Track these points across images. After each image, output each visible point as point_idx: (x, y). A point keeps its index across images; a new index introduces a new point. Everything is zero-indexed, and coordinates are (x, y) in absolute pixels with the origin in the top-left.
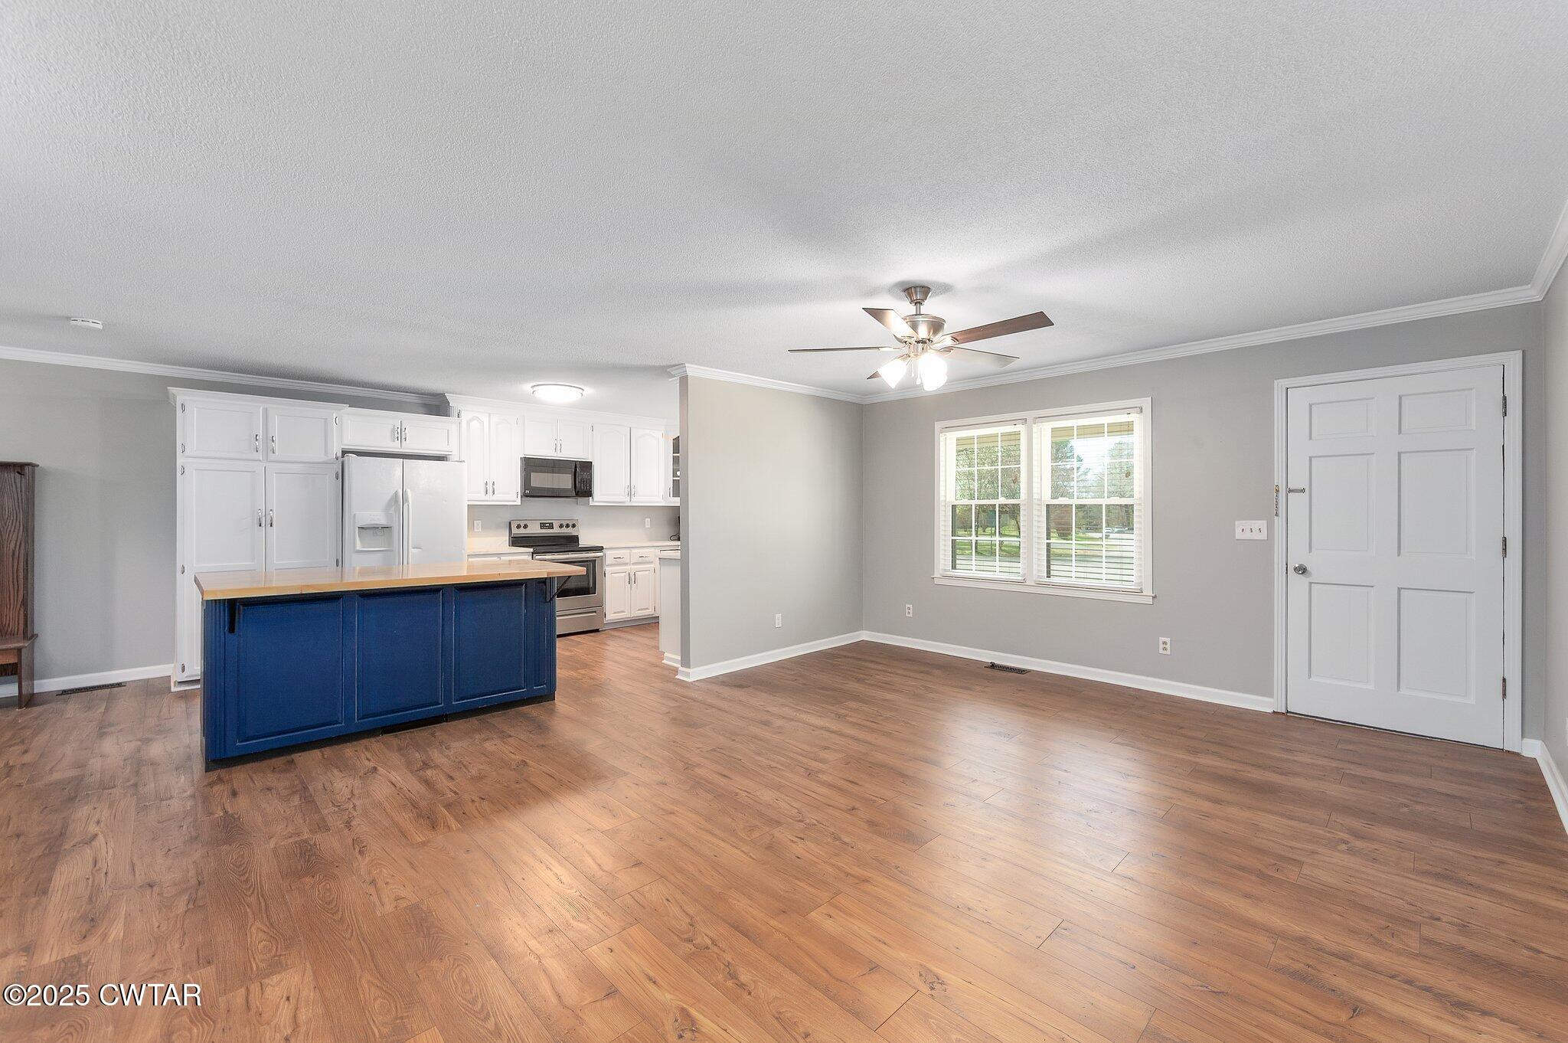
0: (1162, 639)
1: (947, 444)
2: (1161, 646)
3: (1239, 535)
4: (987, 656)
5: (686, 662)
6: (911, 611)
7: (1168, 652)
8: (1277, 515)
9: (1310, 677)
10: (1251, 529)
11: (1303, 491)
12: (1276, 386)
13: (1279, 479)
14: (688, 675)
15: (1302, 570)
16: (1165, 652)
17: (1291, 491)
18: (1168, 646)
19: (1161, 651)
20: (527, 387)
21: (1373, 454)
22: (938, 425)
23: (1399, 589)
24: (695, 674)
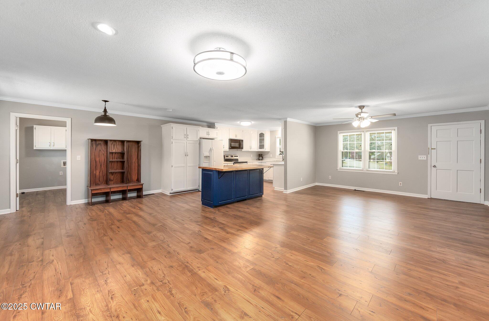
0: (400, 183)
1: (341, 137)
2: (400, 184)
3: (419, 159)
4: (353, 188)
5: (286, 188)
6: (331, 178)
7: (401, 186)
8: (429, 154)
9: (436, 190)
10: (422, 157)
11: (435, 149)
12: (428, 126)
13: (429, 146)
14: (287, 192)
15: (434, 166)
16: (400, 186)
17: (432, 149)
18: (401, 184)
19: (400, 185)
20: (238, 122)
21: (451, 141)
22: (339, 132)
23: (457, 170)
24: (289, 191)
